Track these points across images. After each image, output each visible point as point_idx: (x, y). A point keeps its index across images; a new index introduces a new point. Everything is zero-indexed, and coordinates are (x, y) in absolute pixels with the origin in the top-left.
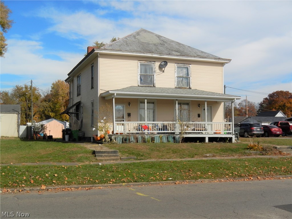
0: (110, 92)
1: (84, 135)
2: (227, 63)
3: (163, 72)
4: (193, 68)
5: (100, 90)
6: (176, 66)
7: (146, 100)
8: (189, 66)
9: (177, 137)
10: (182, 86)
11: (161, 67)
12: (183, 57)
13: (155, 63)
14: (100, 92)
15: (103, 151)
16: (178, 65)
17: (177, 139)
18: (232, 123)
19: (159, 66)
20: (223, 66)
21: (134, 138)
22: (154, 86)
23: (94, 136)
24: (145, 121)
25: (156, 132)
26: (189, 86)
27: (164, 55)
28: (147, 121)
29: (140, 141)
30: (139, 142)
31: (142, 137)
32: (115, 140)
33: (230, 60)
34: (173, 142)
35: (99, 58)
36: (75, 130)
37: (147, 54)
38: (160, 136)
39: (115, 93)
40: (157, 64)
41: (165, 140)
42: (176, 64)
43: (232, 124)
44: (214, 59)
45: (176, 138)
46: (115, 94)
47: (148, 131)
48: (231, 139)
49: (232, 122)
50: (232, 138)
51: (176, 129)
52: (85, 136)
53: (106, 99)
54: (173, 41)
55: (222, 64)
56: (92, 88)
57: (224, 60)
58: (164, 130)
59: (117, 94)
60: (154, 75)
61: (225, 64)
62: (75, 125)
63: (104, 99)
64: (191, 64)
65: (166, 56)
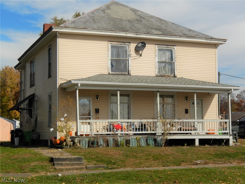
0: (73, 82)
1: (39, 137)
2: (221, 44)
3: (141, 55)
4: (178, 50)
5: (60, 79)
6: (157, 48)
7: (119, 92)
8: (174, 48)
9: (159, 139)
10: (164, 74)
11: (138, 50)
12: (166, 37)
13: (130, 45)
14: (60, 82)
15: (63, 158)
16: (159, 47)
17: (159, 142)
18: (229, 120)
19: (135, 48)
20: (217, 48)
21: (104, 141)
22: (128, 74)
23: (51, 138)
24: (117, 118)
25: (132, 133)
26: (173, 73)
27: (141, 35)
28: (121, 118)
29: (112, 144)
30: (109, 145)
31: (114, 139)
32: (80, 144)
33: (225, 40)
34: (154, 146)
35: (58, 39)
36: (28, 130)
37: (119, 33)
38: (136, 138)
39: (79, 83)
40: (133, 46)
41: (143, 143)
42: (157, 46)
43: (229, 122)
44: (205, 40)
45: (157, 141)
46: (79, 85)
47: (122, 131)
48: (228, 141)
49: (229, 119)
50: (229, 139)
51: (157, 129)
52: (41, 139)
53: (68, 90)
54: (152, 17)
55: (215, 46)
56: (50, 76)
57: (218, 41)
58: (142, 131)
59: (82, 85)
60: (128, 60)
61: (219, 46)
62: (27, 124)
63: (65, 91)
64: (176, 46)
65: (144, 35)
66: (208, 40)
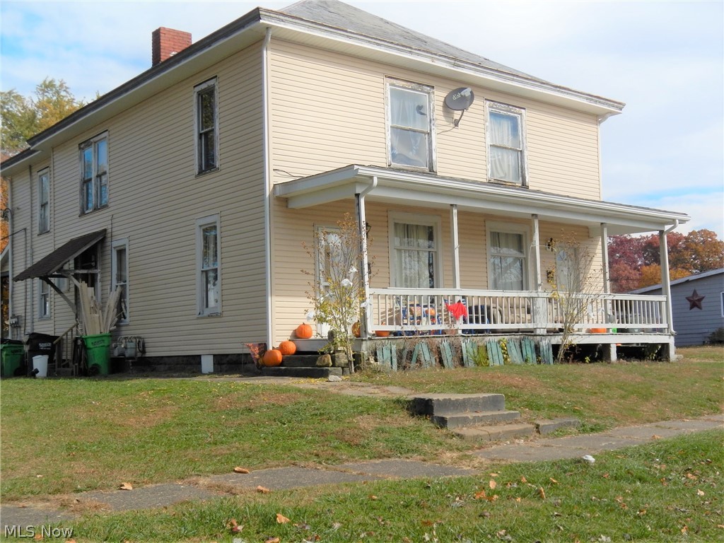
2: (612, 113)
3: (456, 123)
4: (530, 119)
5: (273, 173)
6: (488, 110)
7: (455, 211)
8: (521, 114)
9: (545, 343)
10: (501, 178)
11: (448, 107)
12: (513, 80)
13: (433, 93)
14: (273, 179)
16: (492, 107)
17: (545, 353)
18: (667, 298)
19: (445, 102)
20: (600, 122)
21: (430, 350)
22: (431, 170)
24: (455, 287)
26: (521, 179)
27: (463, 67)
28: (462, 286)
29: (450, 359)
30: (445, 362)
31: (451, 345)
32: (376, 360)
33: (620, 106)
34: (535, 362)
35: (265, 52)
37: (418, 55)
38: (499, 342)
40: (439, 96)
41: (515, 356)
42: (488, 103)
43: (667, 302)
44: (587, 99)
45: (541, 349)
47: (465, 322)
48: (665, 347)
49: (666, 294)
50: (667, 345)
51: (538, 316)
52: (148, 355)
55: (596, 118)
57: (609, 105)
59: (385, 184)
60: (429, 134)
61: (606, 118)
64: (524, 109)
65: (470, 69)
66: (591, 100)
